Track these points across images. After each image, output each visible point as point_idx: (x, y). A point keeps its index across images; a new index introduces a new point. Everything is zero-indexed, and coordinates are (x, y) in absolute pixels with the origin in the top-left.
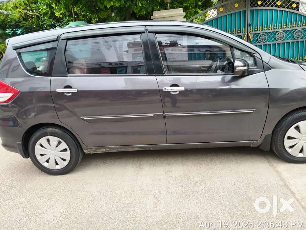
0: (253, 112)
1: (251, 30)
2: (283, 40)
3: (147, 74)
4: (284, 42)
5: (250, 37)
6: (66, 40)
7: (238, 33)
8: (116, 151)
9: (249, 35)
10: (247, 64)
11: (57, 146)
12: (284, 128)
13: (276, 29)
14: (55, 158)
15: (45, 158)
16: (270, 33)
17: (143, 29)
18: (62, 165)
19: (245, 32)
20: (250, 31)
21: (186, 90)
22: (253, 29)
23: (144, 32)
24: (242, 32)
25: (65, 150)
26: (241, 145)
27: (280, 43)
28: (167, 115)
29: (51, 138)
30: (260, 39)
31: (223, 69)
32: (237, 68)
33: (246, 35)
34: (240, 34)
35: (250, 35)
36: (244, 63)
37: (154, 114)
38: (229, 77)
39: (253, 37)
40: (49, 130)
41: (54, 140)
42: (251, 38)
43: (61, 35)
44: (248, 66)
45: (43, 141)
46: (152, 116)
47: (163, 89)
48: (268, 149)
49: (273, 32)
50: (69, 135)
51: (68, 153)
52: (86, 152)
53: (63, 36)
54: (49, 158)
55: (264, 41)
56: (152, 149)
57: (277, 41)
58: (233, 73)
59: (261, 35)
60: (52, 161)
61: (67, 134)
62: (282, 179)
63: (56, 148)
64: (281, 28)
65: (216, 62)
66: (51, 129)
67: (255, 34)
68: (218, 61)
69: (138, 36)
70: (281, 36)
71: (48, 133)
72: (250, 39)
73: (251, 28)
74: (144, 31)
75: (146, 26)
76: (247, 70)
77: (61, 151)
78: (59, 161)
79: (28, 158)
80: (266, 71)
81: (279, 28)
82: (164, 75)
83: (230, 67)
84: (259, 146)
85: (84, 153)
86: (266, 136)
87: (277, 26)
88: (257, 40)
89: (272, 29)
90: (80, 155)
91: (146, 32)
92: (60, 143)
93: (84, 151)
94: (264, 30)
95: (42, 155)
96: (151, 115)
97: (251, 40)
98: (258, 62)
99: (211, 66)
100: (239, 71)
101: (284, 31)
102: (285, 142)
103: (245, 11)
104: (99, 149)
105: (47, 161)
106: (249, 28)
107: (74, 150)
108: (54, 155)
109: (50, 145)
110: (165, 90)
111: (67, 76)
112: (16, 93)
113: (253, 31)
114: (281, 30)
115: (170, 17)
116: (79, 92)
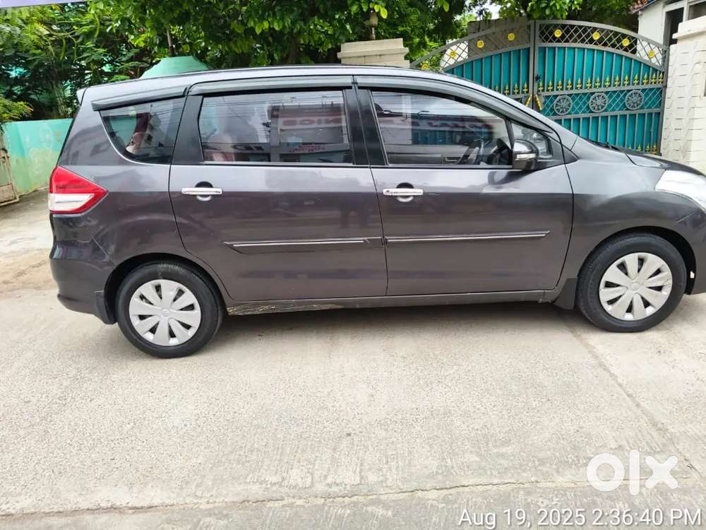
0: (543, 237)
1: (541, 89)
2: (604, 111)
3: (354, 164)
4: (605, 114)
5: (539, 102)
6: (201, 97)
7: (513, 93)
8: (289, 309)
9: (536, 98)
10: (534, 149)
11: (175, 300)
12: (599, 266)
13: (591, 87)
14: (169, 324)
15: (149, 323)
16: (577, 95)
17: (348, 81)
18: (183, 336)
19: (528, 92)
20: (539, 91)
21: (426, 195)
22: (543, 86)
23: (350, 88)
24: (523, 92)
25: (191, 307)
27: (598, 117)
28: (389, 241)
29: (164, 283)
30: (558, 108)
31: (489, 160)
32: (518, 156)
33: (530, 98)
34: (518, 97)
35: (538, 99)
36: (530, 148)
37: (365, 238)
38: (502, 173)
39: (544, 103)
40: (163, 267)
41: (170, 287)
42: (540, 105)
43: (191, 86)
44: (537, 152)
45: (147, 289)
46: (362, 241)
47: (384, 191)
48: (570, 305)
49: (585, 94)
50: (201, 279)
51: (197, 311)
52: (231, 311)
53: (196, 90)
54: (158, 324)
55: (566, 111)
56: (358, 306)
57: (591, 112)
58: (511, 167)
59: (560, 100)
60: (163, 330)
61: (197, 275)
62: (596, 357)
63: (172, 303)
64: (600, 86)
65: (477, 148)
66: (165, 265)
67: (548, 97)
68: (482, 145)
69: (339, 93)
70: (599, 101)
71: (160, 274)
72: (538, 108)
73: (541, 84)
74: (351, 85)
75: (353, 75)
76: (535, 159)
77: (181, 310)
78: (177, 329)
79: (112, 324)
80: (568, 163)
81: (595, 87)
82: (386, 166)
83: (504, 155)
84: (554, 302)
85: (225, 312)
86: (567, 282)
87: (591, 83)
88: (552, 109)
89: (581, 88)
90: (219, 317)
91: (353, 87)
92: (180, 292)
93: (228, 309)
94: (567, 89)
95: (142, 317)
96: (360, 240)
97: (541, 109)
98: (553, 146)
99: (466, 156)
100: (521, 161)
101: (607, 93)
102: (600, 293)
103: (529, 48)
104: (256, 305)
105: (153, 330)
106: (536, 84)
107: (208, 307)
108: (168, 317)
109: (161, 298)
110: (388, 194)
111: (202, 165)
112: (98, 194)
113: (543, 91)
114: (600, 90)
115: (377, 55)
116: (226, 196)
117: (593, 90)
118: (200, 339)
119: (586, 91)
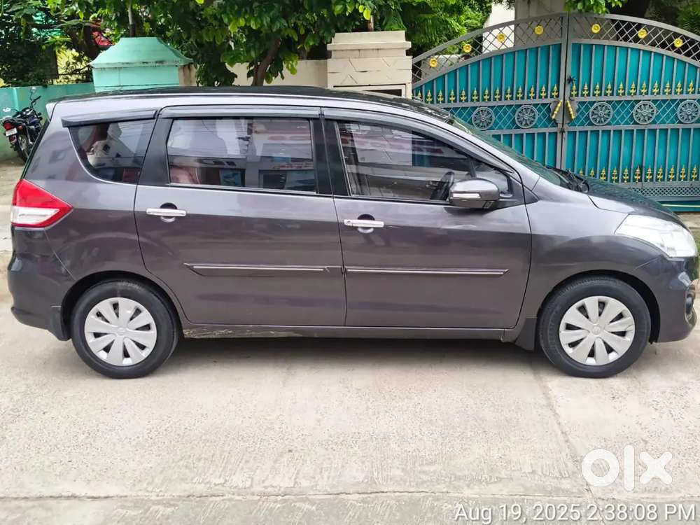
0: (501, 275)
1: (574, 93)
2: (650, 123)
3: (317, 193)
4: (653, 126)
5: (571, 109)
6: (171, 120)
7: (540, 97)
8: (247, 335)
9: (567, 104)
11: (131, 319)
13: (635, 94)
14: (124, 343)
15: (104, 341)
16: (619, 102)
17: (316, 112)
18: (138, 356)
19: (558, 96)
20: (571, 95)
21: (386, 228)
22: (577, 90)
23: (317, 119)
24: (552, 97)
25: (147, 327)
27: (644, 130)
28: (349, 270)
29: (120, 300)
30: (595, 116)
33: (559, 105)
34: (546, 101)
35: (569, 105)
37: (326, 267)
39: (578, 111)
40: (121, 285)
41: (127, 306)
42: (572, 113)
43: (162, 109)
45: (105, 306)
46: (322, 270)
47: (346, 221)
48: (531, 346)
49: (628, 102)
50: (159, 299)
51: (153, 332)
52: (187, 333)
53: (165, 113)
54: (112, 342)
55: (605, 121)
56: (316, 336)
57: (635, 123)
59: (597, 107)
60: (117, 350)
61: (155, 295)
62: (548, 398)
63: (128, 322)
64: (647, 93)
66: (124, 284)
67: (582, 103)
70: (646, 111)
71: (118, 292)
72: (570, 115)
73: (574, 87)
74: (318, 117)
75: (321, 107)
77: (137, 329)
78: (132, 348)
79: (66, 340)
80: (528, 204)
81: (641, 94)
82: (349, 196)
84: (515, 341)
85: (182, 333)
86: (526, 321)
87: (636, 89)
88: (587, 118)
89: (624, 94)
90: (175, 339)
91: (320, 119)
92: (138, 311)
93: (184, 331)
94: (606, 95)
95: (97, 335)
96: (319, 269)
97: (573, 117)
98: (515, 188)
101: (655, 101)
102: (560, 334)
103: (561, 44)
104: (214, 329)
105: (107, 349)
106: (568, 88)
107: (165, 328)
108: (123, 336)
109: (118, 316)
110: (349, 225)
111: (168, 186)
112: (64, 210)
113: (577, 95)
114: (647, 97)
115: (373, 49)
116: (189, 217)
117: (638, 97)
118: (154, 361)
119: (629, 98)
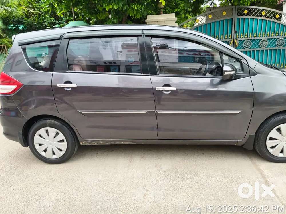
0: (238, 113)
1: (237, 37)
2: (266, 47)
3: (142, 74)
4: (267, 49)
5: (236, 43)
6: (68, 39)
7: (225, 39)
8: (110, 143)
9: (235, 41)
10: (234, 69)
11: (55, 137)
12: (267, 130)
13: (260, 36)
14: (52, 148)
15: (43, 147)
16: (254, 40)
17: (140, 32)
18: (59, 154)
19: (231, 38)
21: (177, 91)
22: (239, 36)
23: (141, 36)
24: (229, 38)
25: (62, 141)
26: (227, 144)
27: (263, 50)
28: (158, 112)
29: (49, 129)
30: (245, 45)
31: (212, 72)
32: (226, 73)
33: (232, 41)
34: (227, 40)
35: (236, 41)
37: (147, 111)
38: (217, 80)
39: (239, 43)
40: (49, 121)
41: (53, 131)
43: (64, 34)
44: (236, 70)
45: (42, 131)
46: (145, 112)
47: (157, 88)
48: (251, 148)
49: (258, 39)
50: (67, 127)
51: (65, 143)
52: (81, 143)
53: (66, 36)
54: (47, 148)
55: (249, 47)
56: (143, 144)
57: (260, 48)
58: (222, 77)
59: (246, 42)
60: (49, 151)
61: (65, 126)
62: (264, 177)
63: (54, 139)
64: (265, 36)
65: (206, 65)
66: (50, 121)
67: (240, 41)
68: (208, 65)
69: (135, 38)
70: (264, 43)
71: (47, 124)
72: (236, 45)
73: (237, 35)
74: (141, 34)
75: (143, 29)
76: (235, 74)
77: (58, 142)
78: (56, 151)
79: (26, 147)
80: (251, 76)
81: (262, 36)
82: (158, 75)
83: (219, 71)
84: (243, 145)
85: (80, 144)
86: (249, 136)
87: (261, 34)
88: (242, 46)
89: (256, 37)
90: (76, 146)
91: (142, 35)
92: (57, 134)
93: (80, 142)
94: (249, 37)
95: (40, 145)
96: (144, 112)
98: (244, 68)
99: (200, 69)
100: (227, 75)
101: (268, 39)
102: (267, 143)
103: (232, 19)
104: (94, 141)
105: (45, 151)
106: (235, 35)
107: (70, 142)
108: (52, 145)
109: (49, 136)
111: (68, 72)
112: (19, 86)
113: (238, 38)
114: (265, 38)
115: (163, 21)
116: (78, 88)
117: (261, 38)
118: (66, 156)
119: (258, 38)
